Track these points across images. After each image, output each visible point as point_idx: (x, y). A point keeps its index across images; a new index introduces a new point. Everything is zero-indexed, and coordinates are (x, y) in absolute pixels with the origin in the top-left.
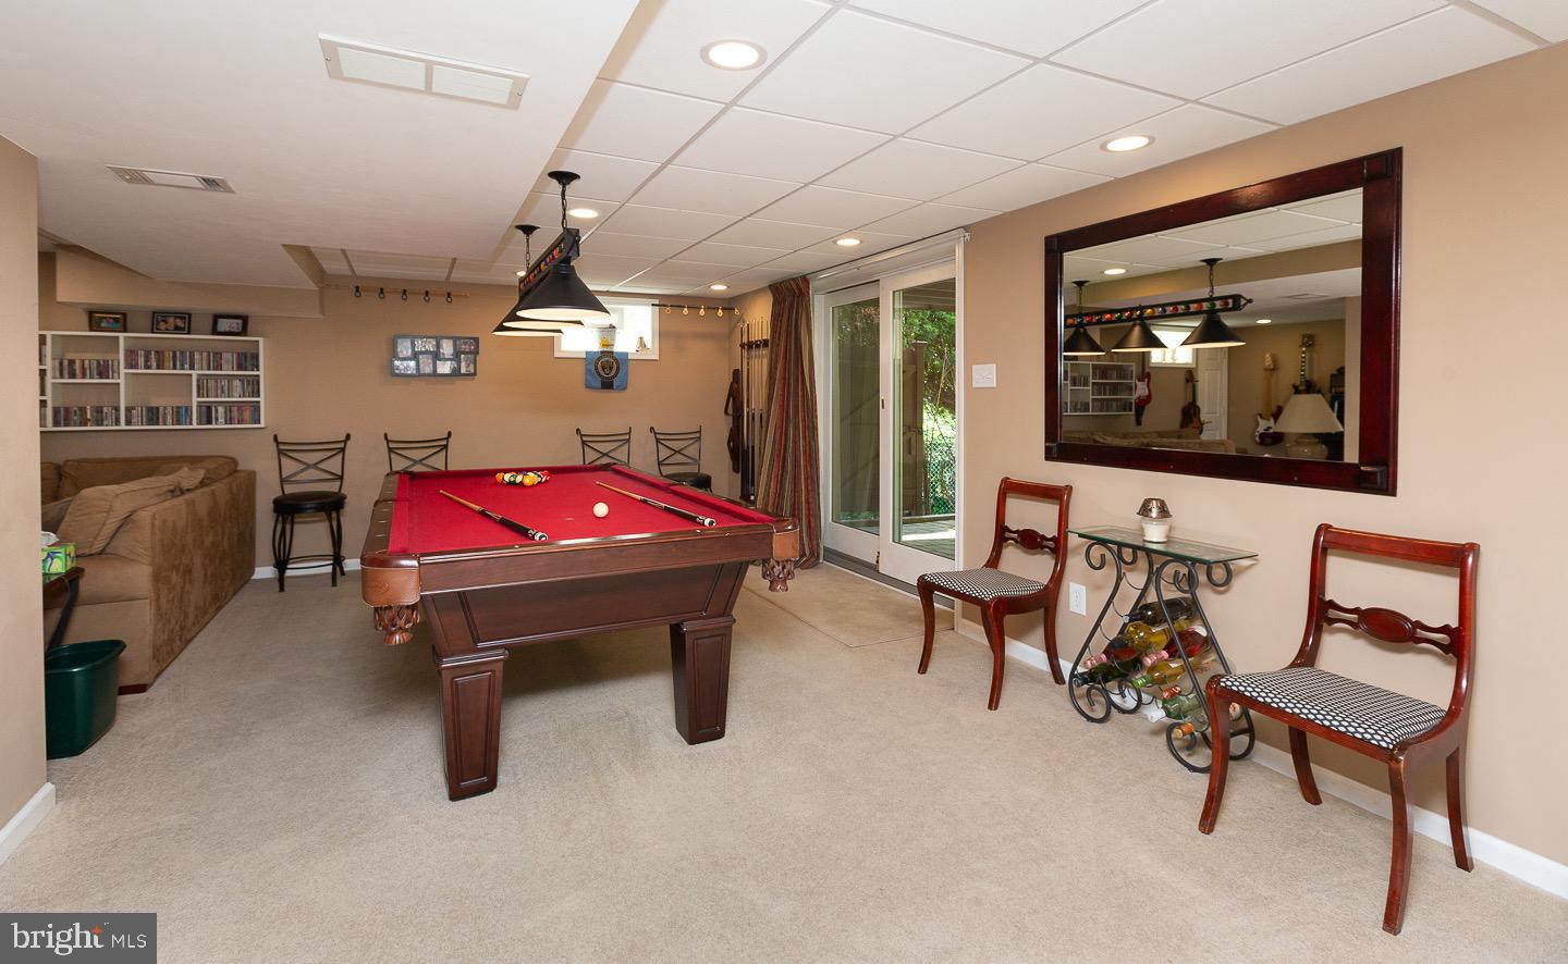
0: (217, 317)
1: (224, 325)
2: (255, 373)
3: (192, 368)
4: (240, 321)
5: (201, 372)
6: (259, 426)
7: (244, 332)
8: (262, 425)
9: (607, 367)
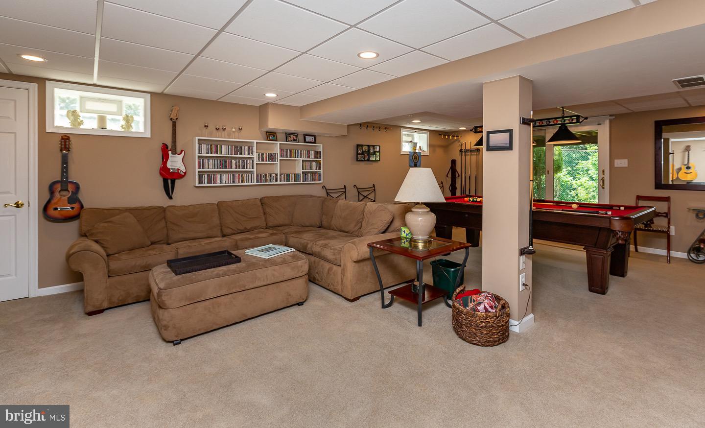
0: (305, 136)
1: (308, 139)
2: (319, 159)
3: (301, 157)
4: (313, 137)
5: (303, 159)
6: (320, 182)
7: (315, 142)
8: (322, 182)
9: (415, 158)
